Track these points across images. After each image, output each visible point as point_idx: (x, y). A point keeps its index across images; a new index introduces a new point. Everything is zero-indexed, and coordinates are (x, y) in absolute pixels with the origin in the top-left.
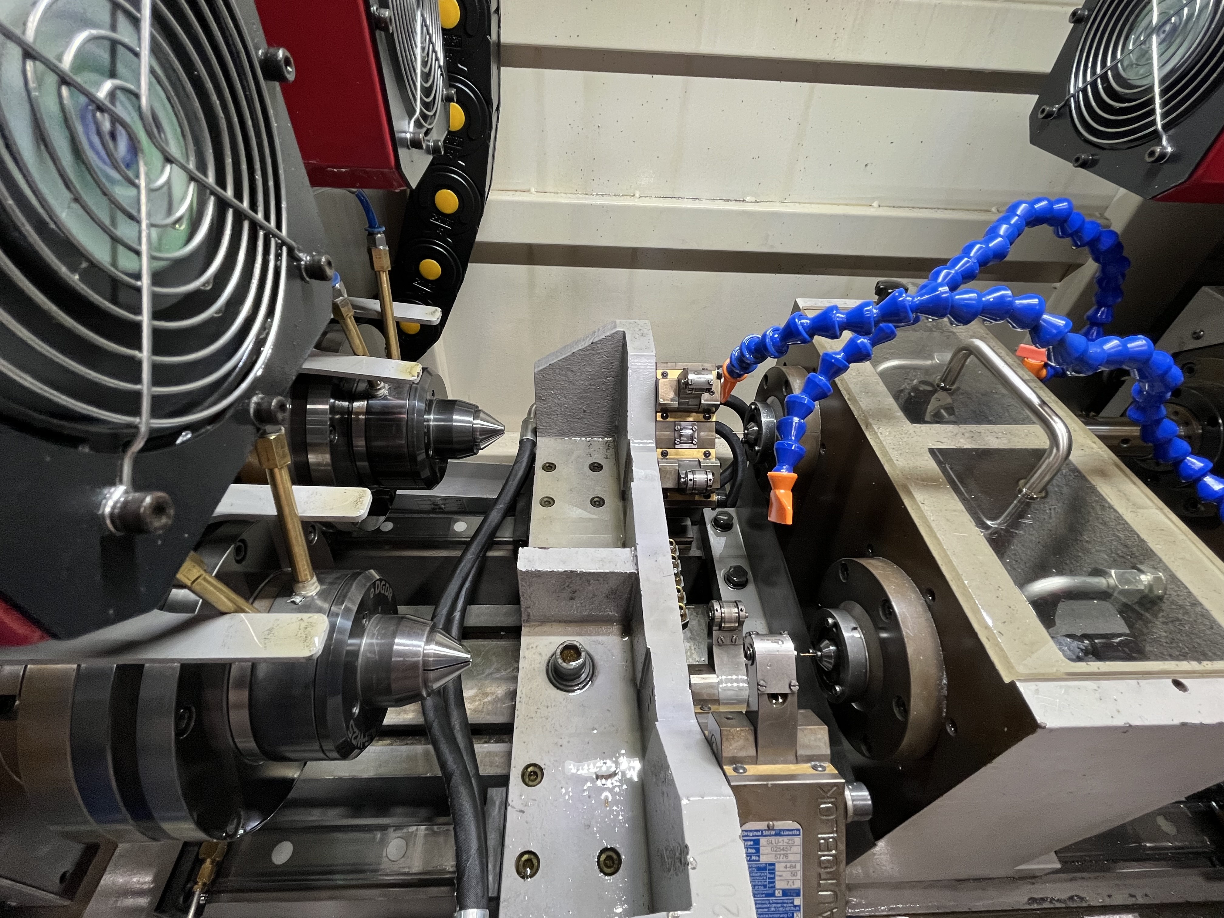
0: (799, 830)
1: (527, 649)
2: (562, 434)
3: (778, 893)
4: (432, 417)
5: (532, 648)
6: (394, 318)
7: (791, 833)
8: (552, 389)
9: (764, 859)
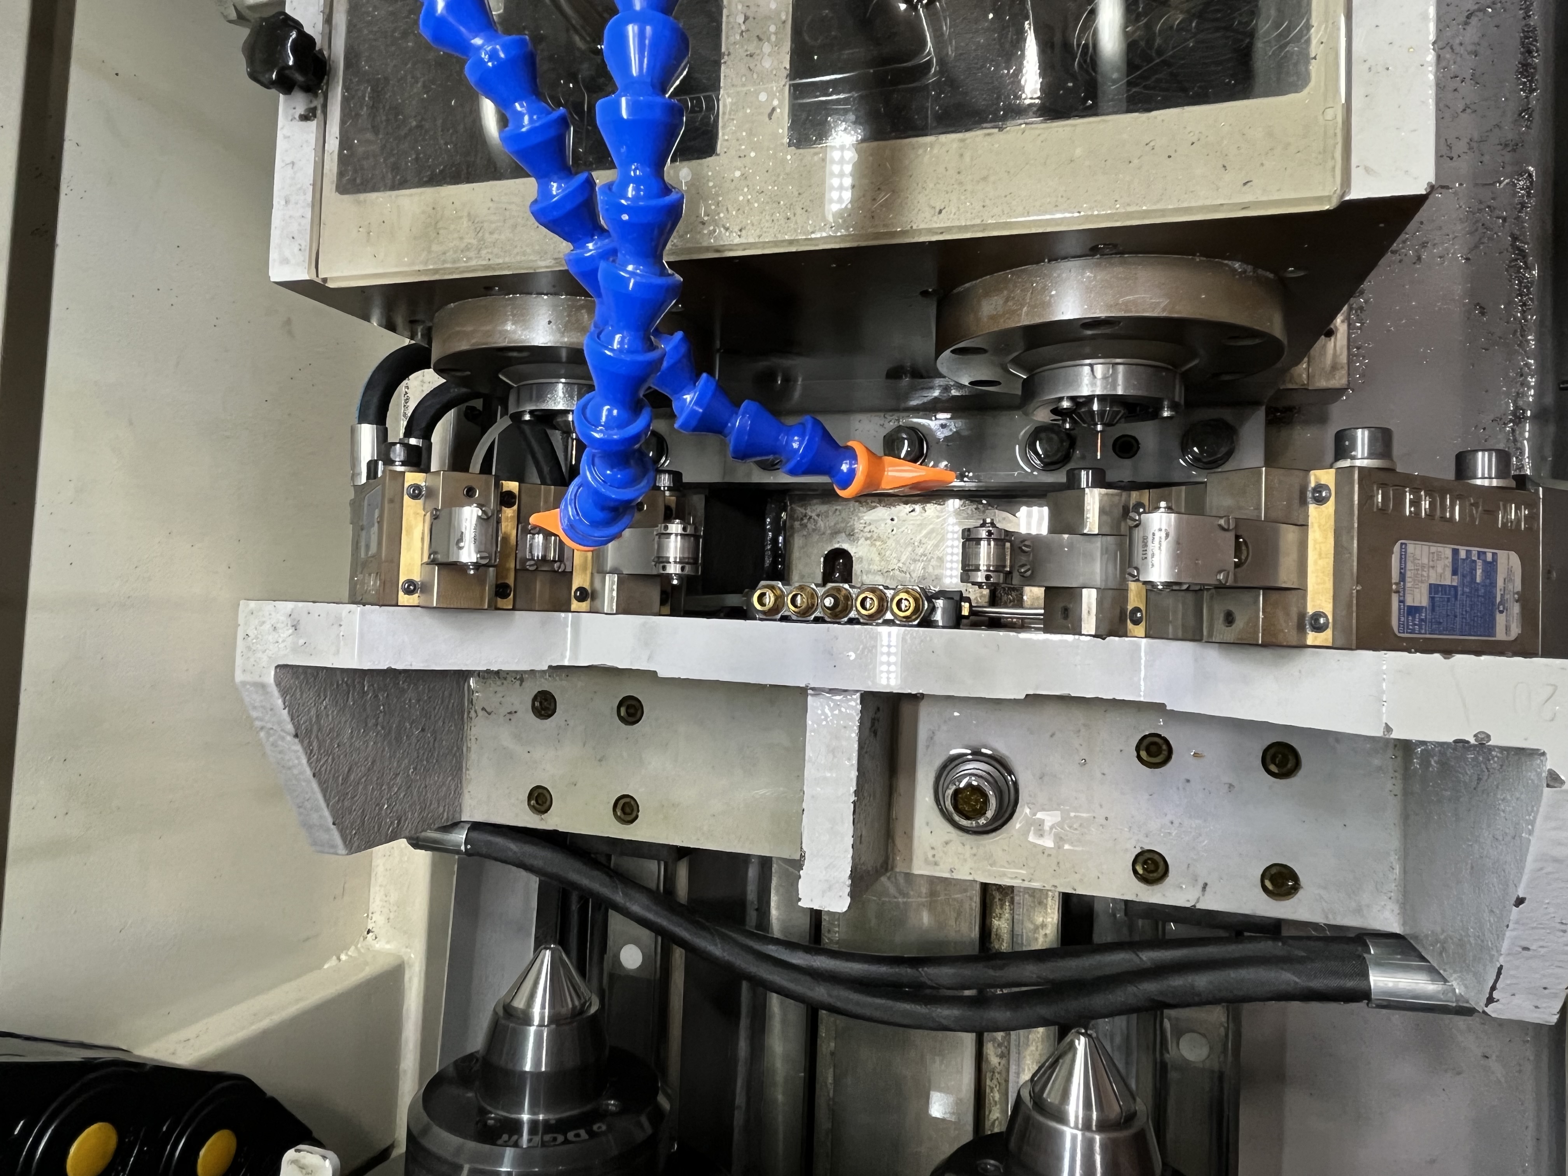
0: (1401, 545)
1: (936, 864)
2: (457, 770)
5: (934, 856)
7: (1403, 557)
8: (381, 809)
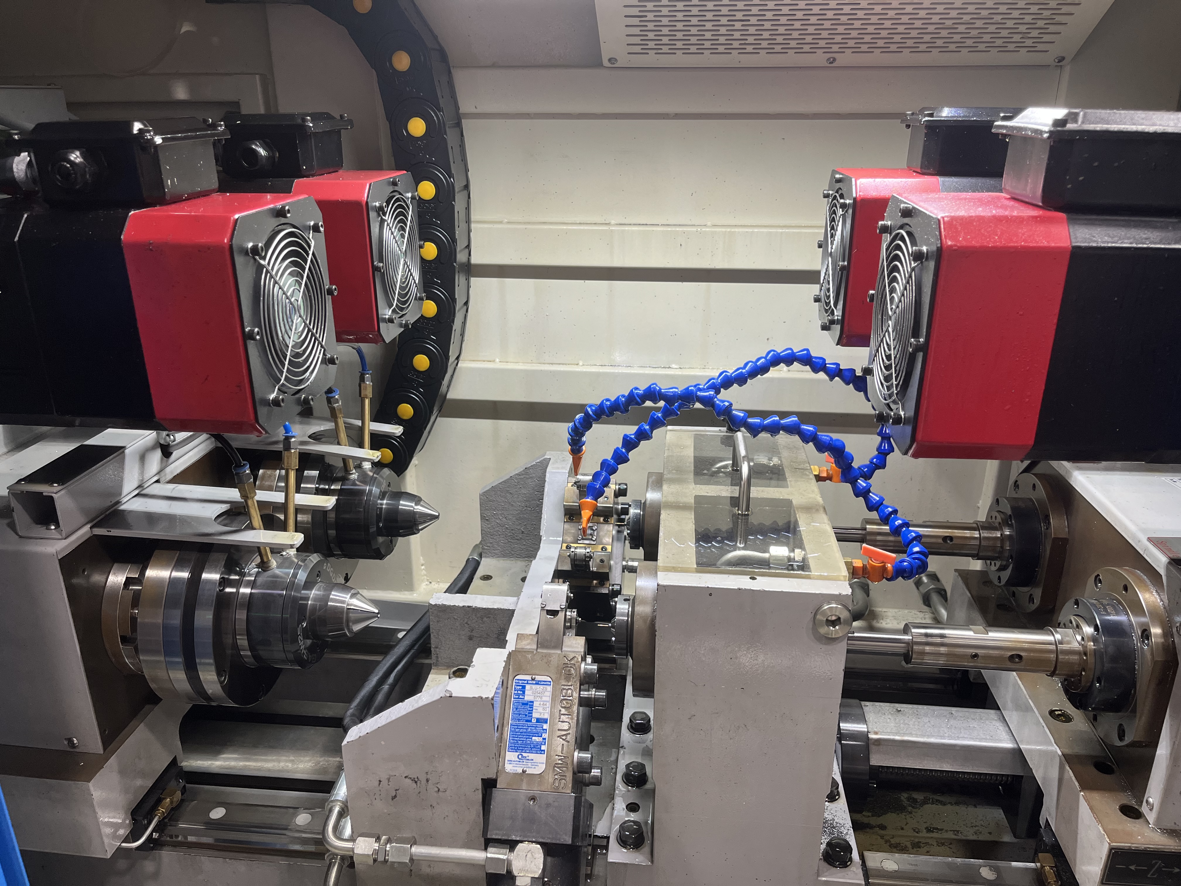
0: (550, 682)
2: (504, 554)
3: (534, 721)
4: (385, 502)
6: (369, 430)
8: (494, 510)
9: (527, 698)
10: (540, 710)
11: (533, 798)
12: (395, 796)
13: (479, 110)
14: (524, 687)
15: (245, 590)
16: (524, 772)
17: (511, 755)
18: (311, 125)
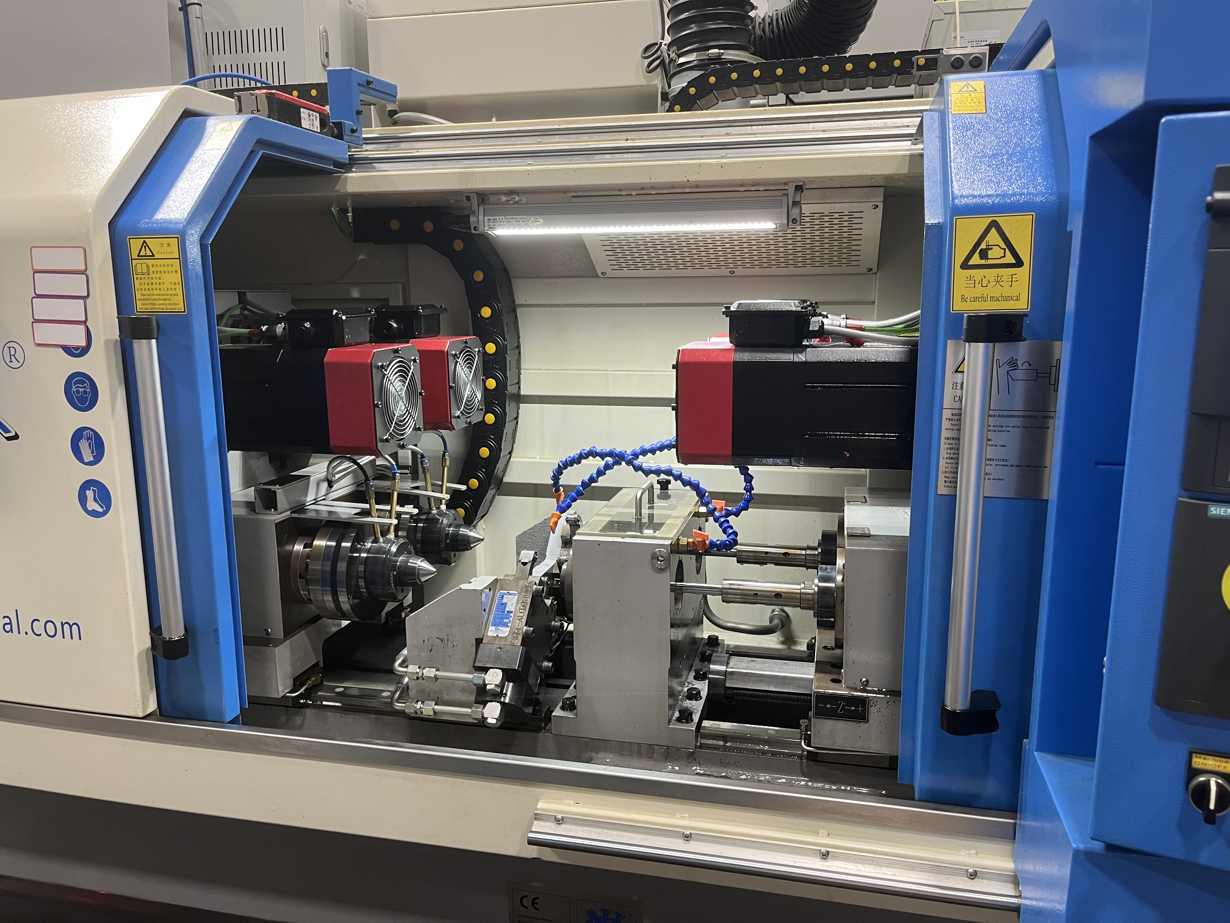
0: (517, 594)
3: (506, 612)
6: (446, 486)
7: (515, 595)
9: (504, 601)
10: (510, 607)
11: (500, 648)
12: (431, 650)
13: (528, 302)
14: (503, 596)
15: (364, 555)
16: (497, 636)
17: (492, 628)
18: (421, 311)
